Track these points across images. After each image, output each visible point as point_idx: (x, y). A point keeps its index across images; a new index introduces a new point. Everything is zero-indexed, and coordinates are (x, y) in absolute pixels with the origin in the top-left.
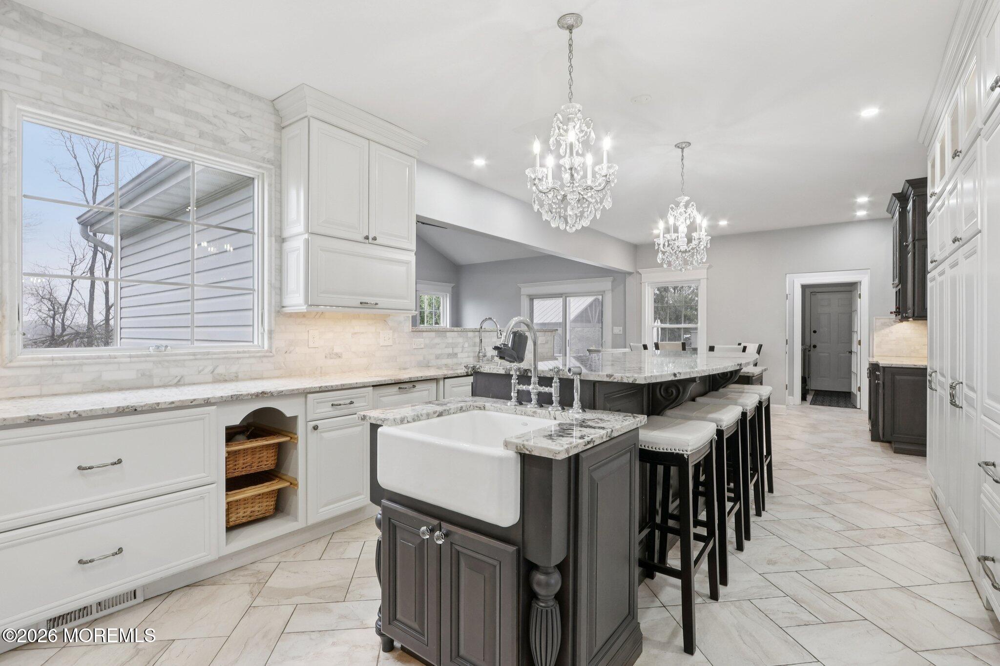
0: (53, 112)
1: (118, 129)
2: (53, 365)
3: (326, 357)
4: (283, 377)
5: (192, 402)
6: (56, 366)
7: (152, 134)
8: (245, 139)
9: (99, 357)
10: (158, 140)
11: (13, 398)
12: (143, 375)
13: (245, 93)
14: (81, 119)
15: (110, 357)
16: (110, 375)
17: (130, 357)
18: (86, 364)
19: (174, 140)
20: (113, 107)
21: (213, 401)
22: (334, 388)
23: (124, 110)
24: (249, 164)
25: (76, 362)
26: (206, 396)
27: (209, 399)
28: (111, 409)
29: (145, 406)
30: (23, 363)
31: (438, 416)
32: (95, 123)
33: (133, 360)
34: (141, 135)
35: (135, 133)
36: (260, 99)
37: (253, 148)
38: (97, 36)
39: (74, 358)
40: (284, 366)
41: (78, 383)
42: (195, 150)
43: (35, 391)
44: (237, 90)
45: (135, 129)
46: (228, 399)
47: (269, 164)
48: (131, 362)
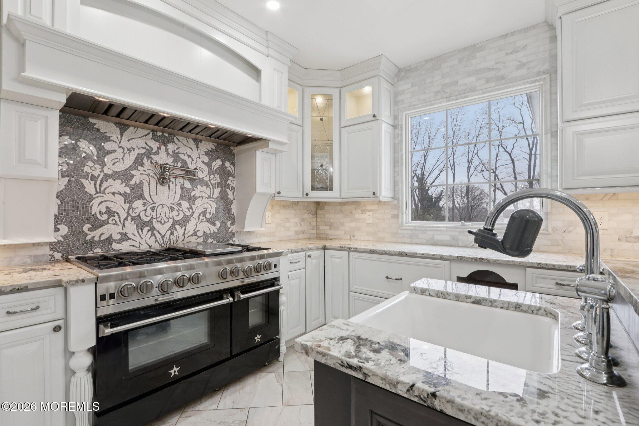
0: (415, 109)
1: (441, 103)
2: (414, 230)
3: (619, 239)
4: (560, 253)
5: (433, 256)
6: (416, 230)
7: (457, 97)
8: (522, 65)
9: (433, 227)
10: (461, 98)
11: (403, 243)
12: (453, 239)
13: (520, 31)
14: (425, 106)
15: (438, 227)
16: (438, 237)
17: (447, 228)
18: (427, 230)
19: (469, 94)
20: (439, 92)
21: (445, 258)
22: (556, 267)
23: (443, 91)
24: (524, 84)
25: (423, 228)
26: (441, 254)
27: (443, 255)
28: (396, 252)
29: (410, 253)
30: (406, 228)
31: (474, 302)
32: (431, 105)
33: (448, 229)
34: (452, 100)
35: (449, 101)
36: (533, 27)
37: (528, 69)
38: (432, 60)
39: (423, 227)
40: (562, 243)
41: (425, 239)
42: (483, 93)
43: (409, 241)
44: (513, 34)
45: (448, 99)
46: (455, 258)
47: (545, 74)
48: (446, 231)
